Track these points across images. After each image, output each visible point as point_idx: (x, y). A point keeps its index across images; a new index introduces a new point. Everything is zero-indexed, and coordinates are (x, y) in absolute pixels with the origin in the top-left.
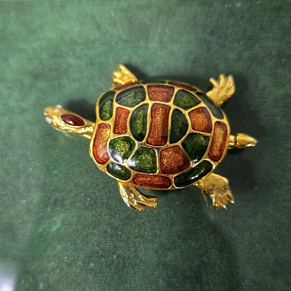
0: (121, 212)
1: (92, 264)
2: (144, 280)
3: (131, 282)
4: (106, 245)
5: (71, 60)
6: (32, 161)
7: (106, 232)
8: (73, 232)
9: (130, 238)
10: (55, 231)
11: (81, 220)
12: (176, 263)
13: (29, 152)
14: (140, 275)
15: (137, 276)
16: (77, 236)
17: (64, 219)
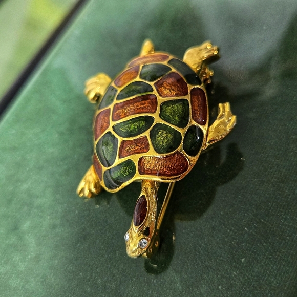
0: (200, 201)
1: (243, 260)
2: (290, 209)
3: (286, 225)
4: (229, 233)
5: (25, 186)
6: (91, 275)
7: (213, 228)
8: (194, 266)
9: (234, 204)
10: (182, 287)
11: (186, 250)
12: (285, 168)
13: (81, 274)
14: (282, 212)
15: (281, 215)
16: (202, 262)
17: (175, 270)
